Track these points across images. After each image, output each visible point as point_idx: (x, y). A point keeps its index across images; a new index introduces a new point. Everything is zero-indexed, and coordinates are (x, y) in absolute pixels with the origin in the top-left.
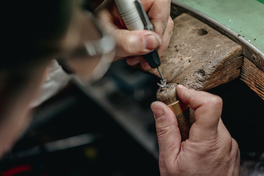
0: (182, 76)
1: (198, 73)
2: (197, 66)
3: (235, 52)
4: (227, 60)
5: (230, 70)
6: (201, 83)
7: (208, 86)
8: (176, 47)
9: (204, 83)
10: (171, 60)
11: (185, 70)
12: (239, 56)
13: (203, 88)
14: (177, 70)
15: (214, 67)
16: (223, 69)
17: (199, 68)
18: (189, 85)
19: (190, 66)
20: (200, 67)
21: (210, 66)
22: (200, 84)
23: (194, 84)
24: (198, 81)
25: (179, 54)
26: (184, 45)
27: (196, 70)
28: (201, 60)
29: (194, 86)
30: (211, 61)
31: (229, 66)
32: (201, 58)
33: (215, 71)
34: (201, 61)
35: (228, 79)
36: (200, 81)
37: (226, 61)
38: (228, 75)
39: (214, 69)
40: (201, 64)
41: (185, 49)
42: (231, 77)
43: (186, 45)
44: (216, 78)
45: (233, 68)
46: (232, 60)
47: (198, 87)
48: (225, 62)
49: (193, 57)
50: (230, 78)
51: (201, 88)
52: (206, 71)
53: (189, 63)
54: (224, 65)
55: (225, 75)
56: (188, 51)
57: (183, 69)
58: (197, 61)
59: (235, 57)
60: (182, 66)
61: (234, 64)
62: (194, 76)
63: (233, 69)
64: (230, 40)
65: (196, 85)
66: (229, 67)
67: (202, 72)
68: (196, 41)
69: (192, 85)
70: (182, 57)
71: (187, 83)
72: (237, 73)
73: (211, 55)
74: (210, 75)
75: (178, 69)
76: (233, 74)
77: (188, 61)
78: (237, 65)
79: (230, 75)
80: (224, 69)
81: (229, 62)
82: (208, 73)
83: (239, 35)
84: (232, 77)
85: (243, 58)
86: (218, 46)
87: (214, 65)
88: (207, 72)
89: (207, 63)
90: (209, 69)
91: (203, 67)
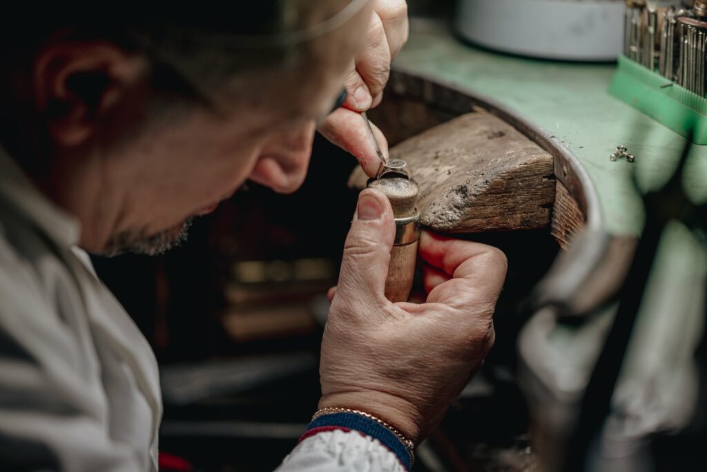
0: (429, 198)
1: (457, 194)
2: (458, 180)
3: (537, 163)
4: (516, 176)
5: (524, 202)
6: (457, 211)
7: (472, 220)
8: (437, 153)
9: (462, 212)
10: (419, 171)
11: (437, 187)
12: (545, 175)
13: (459, 222)
15: (487, 181)
16: (506, 192)
17: (460, 184)
18: (434, 213)
19: (447, 182)
20: (462, 182)
21: (480, 181)
22: (455, 212)
23: (444, 213)
24: (452, 206)
25: (437, 162)
26: (452, 151)
27: (455, 187)
28: (469, 170)
29: (442, 215)
30: (485, 173)
31: (522, 192)
32: (470, 168)
33: (488, 190)
34: (467, 172)
35: (519, 220)
36: (455, 207)
37: (513, 176)
38: (518, 212)
39: (486, 186)
40: (466, 176)
41: (451, 155)
42: (527, 219)
43: (456, 151)
45: (531, 199)
46: (527, 178)
47: (450, 218)
48: (512, 179)
49: (458, 166)
50: (524, 221)
51: (454, 220)
52: (469, 188)
53: (447, 177)
54: (508, 183)
55: (513, 210)
56: (454, 159)
57: (434, 186)
58: (461, 172)
59: (535, 175)
60: (434, 180)
61: (533, 190)
62: (447, 197)
63: (531, 201)
64: (538, 147)
65: (447, 214)
66: (521, 195)
67: (463, 190)
68: (477, 146)
69: (439, 213)
70: (438, 166)
71: (433, 210)
72: (543, 215)
73: (490, 164)
74: (475, 195)
75: (426, 186)
76: (532, 214)
77: (447, 172)
78: (542, 195)
79: (524, 213)
80: (509, 192)
81: (522, 182)
82: (473, 192)
83: (553, 137)
84: (529, 221)
85: (555, 183)
86: (510, 152)
87: (488, 179)
88: (472, 190)
89: (476, 176)
90: (477, 186)
91: (468, 182)
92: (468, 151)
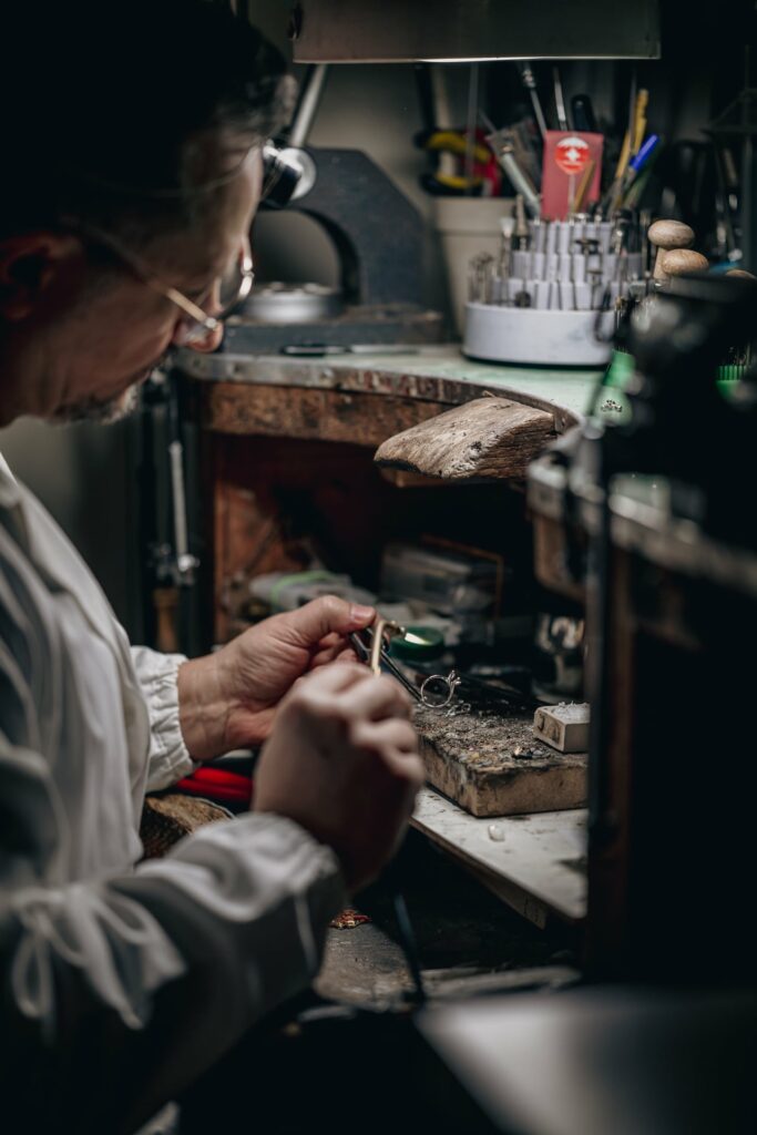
1: (472, 448)
2: (473, 438)
3: (539, 421)
6: (473, 462)
7: (486, 470)
8: (454, 423)
9: (477, 463)
11: (454, 447)
12: (547, 431)
13: (474, 472)
14: (443, 449)
15: (498, 436)
16: (514, 446)
17: (475, 441)
18: (453, 466)
19: (463, 441)
20: (476, 439)
21: (492, 436)
22: (471, 463)
24: (468, 459)
25: (454, 429)
26: (467, 420)
27: (470, 444)
28: (483, 430)
29: (460, 466)
30: (496, 430)
33: (499, 444)
34: (481, 432)
36: (471, 459)
37: (520, 431)
39: (497, 439)
40: (480, 435)
41: (466, 423)
43: (470, 420)
44: (500, 461)
46: (532, 434)
47: (467, 469)
48: (519, 434)
49: (472, 429)
51: (470, 470)
52: (483, 442)
53: (463, 438)
54: (516, 437)
55: (521, 462)
56: (469, 425)
57: (451, 447)
58: (475, 433)
59: (539, 431)
60: (451, 443)
61: (538, 445)
62: (464, 452)
64: (538, 410)
65: (464, 465)
66: (527, 448)
67: (477, 446)
68: (488, 415)
69: (458, 465)
73: (500, 424)
74: (488, 448)
77: (463, 435)
80: (517, 445)
81: (528, 436)
82: (486, 446)
86: (514, 416)
88: (485, 443)
89: (489, 433)
90: (489, 440)
91: (482, 438)
92: (480, 419)
